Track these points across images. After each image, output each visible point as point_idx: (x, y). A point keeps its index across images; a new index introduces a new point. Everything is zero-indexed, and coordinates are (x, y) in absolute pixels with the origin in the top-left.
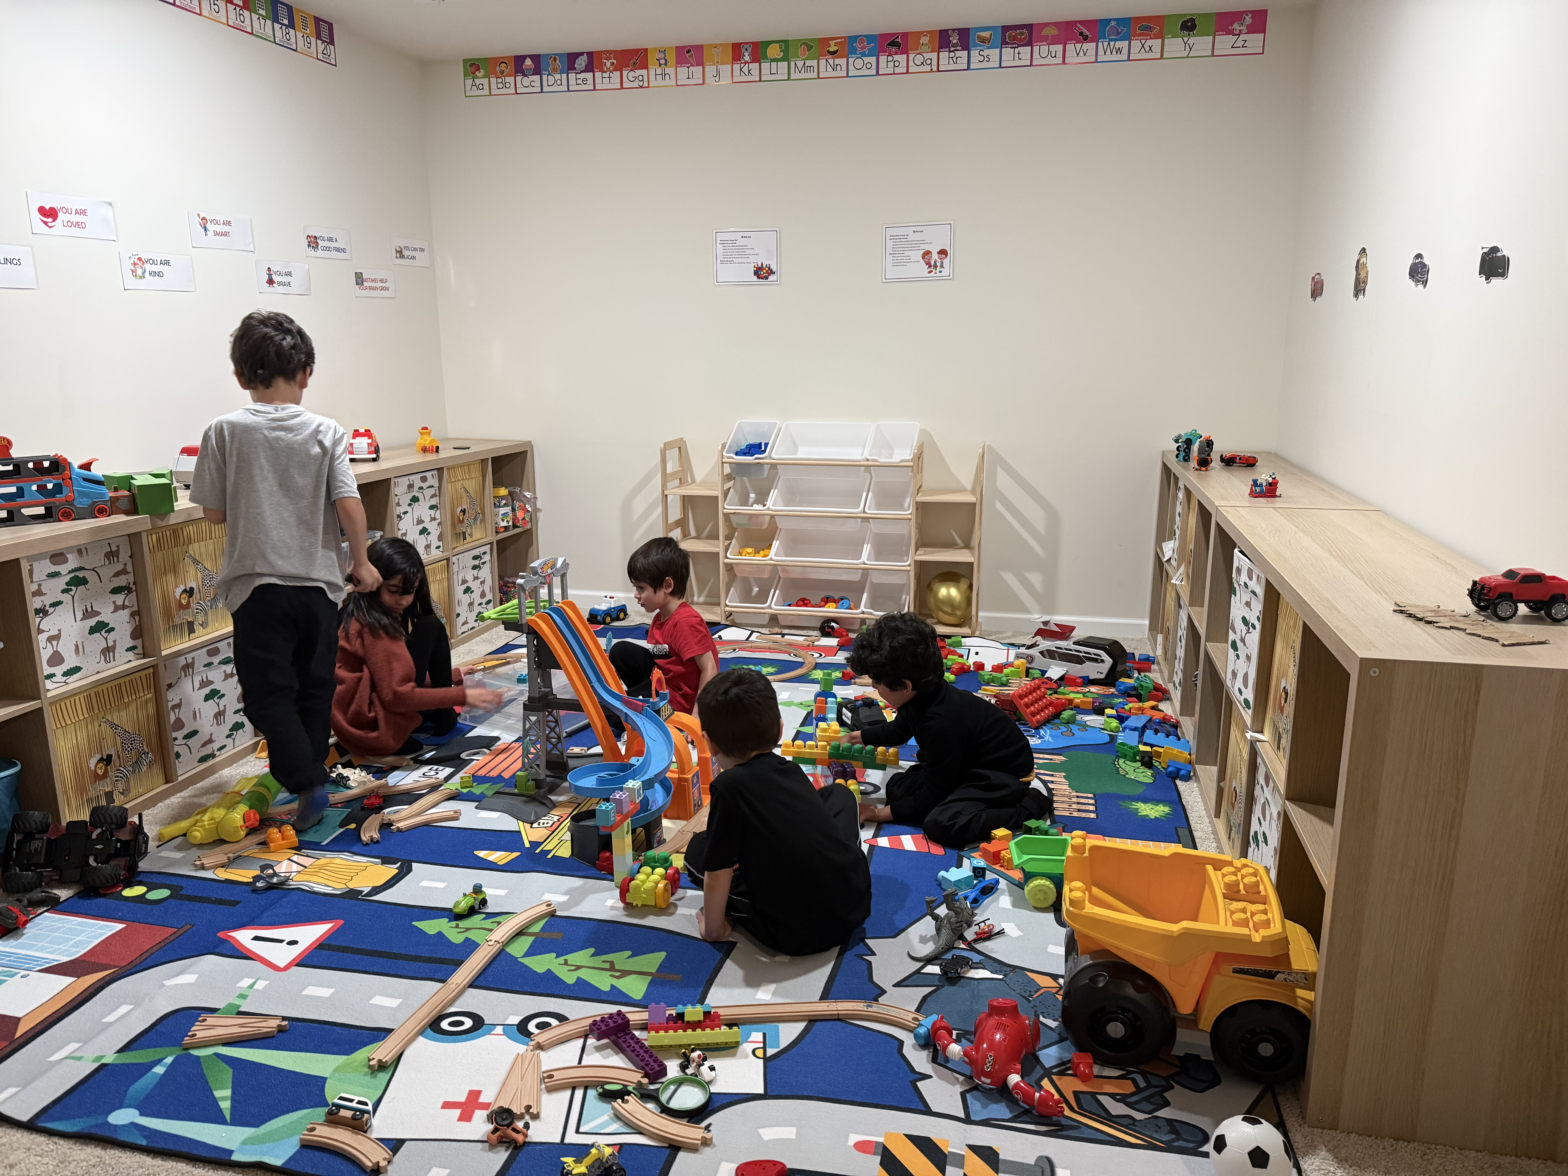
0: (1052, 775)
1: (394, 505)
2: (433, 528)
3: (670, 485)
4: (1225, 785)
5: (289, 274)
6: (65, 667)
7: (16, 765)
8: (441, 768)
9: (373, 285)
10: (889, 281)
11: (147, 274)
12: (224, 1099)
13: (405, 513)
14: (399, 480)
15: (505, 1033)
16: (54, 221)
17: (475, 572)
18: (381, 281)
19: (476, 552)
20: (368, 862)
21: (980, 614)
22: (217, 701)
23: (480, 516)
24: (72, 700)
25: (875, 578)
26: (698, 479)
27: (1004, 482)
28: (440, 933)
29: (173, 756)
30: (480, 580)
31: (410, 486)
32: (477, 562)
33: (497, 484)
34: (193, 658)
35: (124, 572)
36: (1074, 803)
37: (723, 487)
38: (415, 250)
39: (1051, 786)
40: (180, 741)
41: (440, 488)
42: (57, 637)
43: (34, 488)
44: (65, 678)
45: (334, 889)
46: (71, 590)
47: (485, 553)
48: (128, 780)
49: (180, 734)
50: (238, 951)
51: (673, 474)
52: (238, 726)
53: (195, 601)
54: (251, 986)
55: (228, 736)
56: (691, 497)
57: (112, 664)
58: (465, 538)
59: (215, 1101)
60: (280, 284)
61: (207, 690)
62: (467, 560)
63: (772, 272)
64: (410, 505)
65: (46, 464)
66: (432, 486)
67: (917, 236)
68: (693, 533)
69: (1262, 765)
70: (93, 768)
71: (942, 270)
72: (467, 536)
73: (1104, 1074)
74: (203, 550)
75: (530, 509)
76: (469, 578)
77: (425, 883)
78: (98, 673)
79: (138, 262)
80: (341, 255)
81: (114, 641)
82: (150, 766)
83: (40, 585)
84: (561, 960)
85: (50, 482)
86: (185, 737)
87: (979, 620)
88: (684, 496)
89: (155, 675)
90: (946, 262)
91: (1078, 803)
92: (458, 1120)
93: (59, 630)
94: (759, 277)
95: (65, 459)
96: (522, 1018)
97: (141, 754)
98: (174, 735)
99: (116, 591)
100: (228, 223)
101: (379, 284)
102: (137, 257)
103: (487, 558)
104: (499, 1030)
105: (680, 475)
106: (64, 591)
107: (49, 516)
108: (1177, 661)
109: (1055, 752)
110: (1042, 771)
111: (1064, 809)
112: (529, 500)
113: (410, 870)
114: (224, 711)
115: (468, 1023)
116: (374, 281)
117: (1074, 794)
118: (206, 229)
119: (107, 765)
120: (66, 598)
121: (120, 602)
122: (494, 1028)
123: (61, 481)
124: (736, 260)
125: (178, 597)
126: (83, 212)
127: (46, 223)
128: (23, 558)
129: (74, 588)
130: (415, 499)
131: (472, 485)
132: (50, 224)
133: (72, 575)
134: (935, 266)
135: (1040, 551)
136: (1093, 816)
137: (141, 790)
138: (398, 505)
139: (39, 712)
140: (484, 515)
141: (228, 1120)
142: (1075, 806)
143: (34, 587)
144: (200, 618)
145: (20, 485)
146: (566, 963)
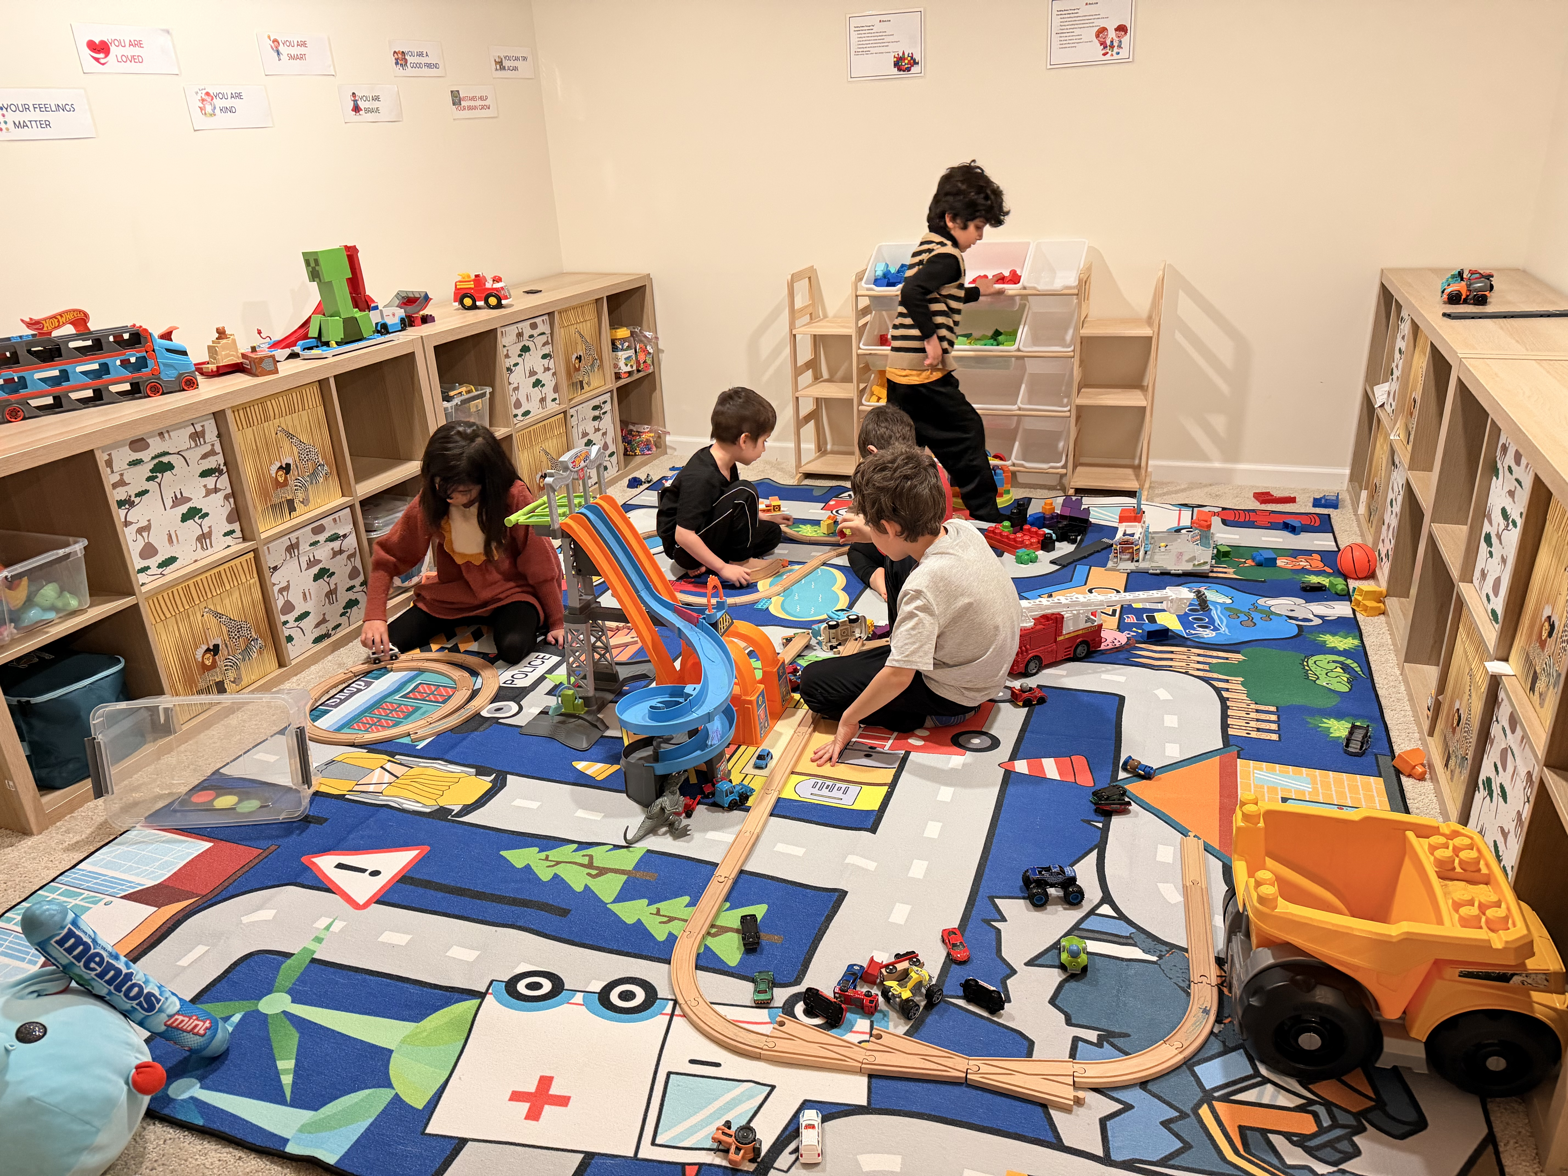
0: (1227, 681)
1: (503, 357)
2: (547, 379)
3: (798, 323)
4: (1445, 699)
5: (376, 98)
6: (159, 558)
7: (119, 662)
8: (548, 656)
9: (472, 103)
10: (1054, 67)
11: (217, 111)
12: (286, 1071)
13: (516, 365)
14: (507, 329)
15: (585, 1004)
16: (106, 56)
17: (596, 423)
18: (481, 98)
19: (596, 402)
20: (462, 772)
21: (1150, 462)
22: (327, 580)
23: (598, 361)
24: (170, 592)
25: (1028, 424)
26: (831, 313)
27: (1186, 307)
28: (528, 867)
29: (283, 640)
30: (601, 432)
31: (520, 335)
32: (597, 413)
33: (615, 324)
34: (297, 538)
35: (212, 453)
36: (1253, 719)
37: (857, 323)
38: (517, 59)
39: (1225, 694)
40: (292, 623)
41: (552, 334)
42: (147, 528)
43: (118, 362)
44: (161, 570)
45: (425, 805)
46: (157, 477)
47: (605, 402)
48: (238, 668)
49: (291, 617)
50: (320, 881)
51: (801, 310)
52: (352, 604)
53: (293, 478)
54: (327, 928)
55: (342, 615)
56: (823, 337)
57: (210, 551)
58: (582, 388)
59: (277, 1074)
60: (368, 110)
61: (315, 570)
62: (586, 411)
63: (916, 63)
64: (520, 356)
65: (126, 336)
66: (543, 333)
67: (1091, 9)
68: (826, 375)
69: (1505, 702)
70: (200, 660)
71: (1120, 50)
72: (585, 385)
73: (1279, 1103)
74: (296, 422)
75: (651, 351)
76: (590, 430)
77: (518, 802)
78: (196, 561)
79: (206, 98)
80: (433, 72)
81: (210, 527)
82: (260, 652)
83: (122, 475)
84: (653, 908)
85: (133, 356)
86: (297, 620)
87: (1149, 470)
88: (815, 335)
89: (257, 559)
90: (1125, 40)
91: (1258, 720)
92: (526, 1118)
93: (149, 521)
94: (900, 69)
95: (146, 330)
96: (606, 983)
97: (249, 641)
98: (283, 618)
99: (205, 474)
100: (303, 44)
101: (479, 103)
102: (204, 92)
103: (607, 407)
104: (579, 998)
105: (810, 310)
106: (149, 479)
107: (135, 392)
108: (1385, 528)
109: (1232, 648)
110: (1215, 675)
111: (1240, 728)
112: (649, 340)
113: (504, 785)
114: (336, 589)
115: (547, 986)
116: (473, 99)
117: (1253, 706)
118: (278, 53)
119: (215, 655)
120: (152, 486)
121: (211, 486)
122: (574, 995)
123: (144, 354)
124: (873, 50)
125: (274, 475)
126: (138, 44)
127: (97, 60)
128: (98, 448)
129: (159, 475)
130: (525, 349)
131: (587, 328)
132: (102, 61)
133: (156, 461)
134: (1112, 47)
135: (1224, 387)
136: (1275, 737)
137: (253, 677)
138: (507, 356)
139: (135, 608)
140: (601, 361)
141: (288, 1099)
142: (1253, 724)
143: (115, 478)
144: (300, 495)
145: (102, 361)
146: (658, 913)
